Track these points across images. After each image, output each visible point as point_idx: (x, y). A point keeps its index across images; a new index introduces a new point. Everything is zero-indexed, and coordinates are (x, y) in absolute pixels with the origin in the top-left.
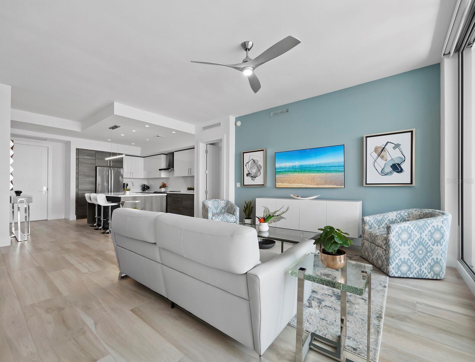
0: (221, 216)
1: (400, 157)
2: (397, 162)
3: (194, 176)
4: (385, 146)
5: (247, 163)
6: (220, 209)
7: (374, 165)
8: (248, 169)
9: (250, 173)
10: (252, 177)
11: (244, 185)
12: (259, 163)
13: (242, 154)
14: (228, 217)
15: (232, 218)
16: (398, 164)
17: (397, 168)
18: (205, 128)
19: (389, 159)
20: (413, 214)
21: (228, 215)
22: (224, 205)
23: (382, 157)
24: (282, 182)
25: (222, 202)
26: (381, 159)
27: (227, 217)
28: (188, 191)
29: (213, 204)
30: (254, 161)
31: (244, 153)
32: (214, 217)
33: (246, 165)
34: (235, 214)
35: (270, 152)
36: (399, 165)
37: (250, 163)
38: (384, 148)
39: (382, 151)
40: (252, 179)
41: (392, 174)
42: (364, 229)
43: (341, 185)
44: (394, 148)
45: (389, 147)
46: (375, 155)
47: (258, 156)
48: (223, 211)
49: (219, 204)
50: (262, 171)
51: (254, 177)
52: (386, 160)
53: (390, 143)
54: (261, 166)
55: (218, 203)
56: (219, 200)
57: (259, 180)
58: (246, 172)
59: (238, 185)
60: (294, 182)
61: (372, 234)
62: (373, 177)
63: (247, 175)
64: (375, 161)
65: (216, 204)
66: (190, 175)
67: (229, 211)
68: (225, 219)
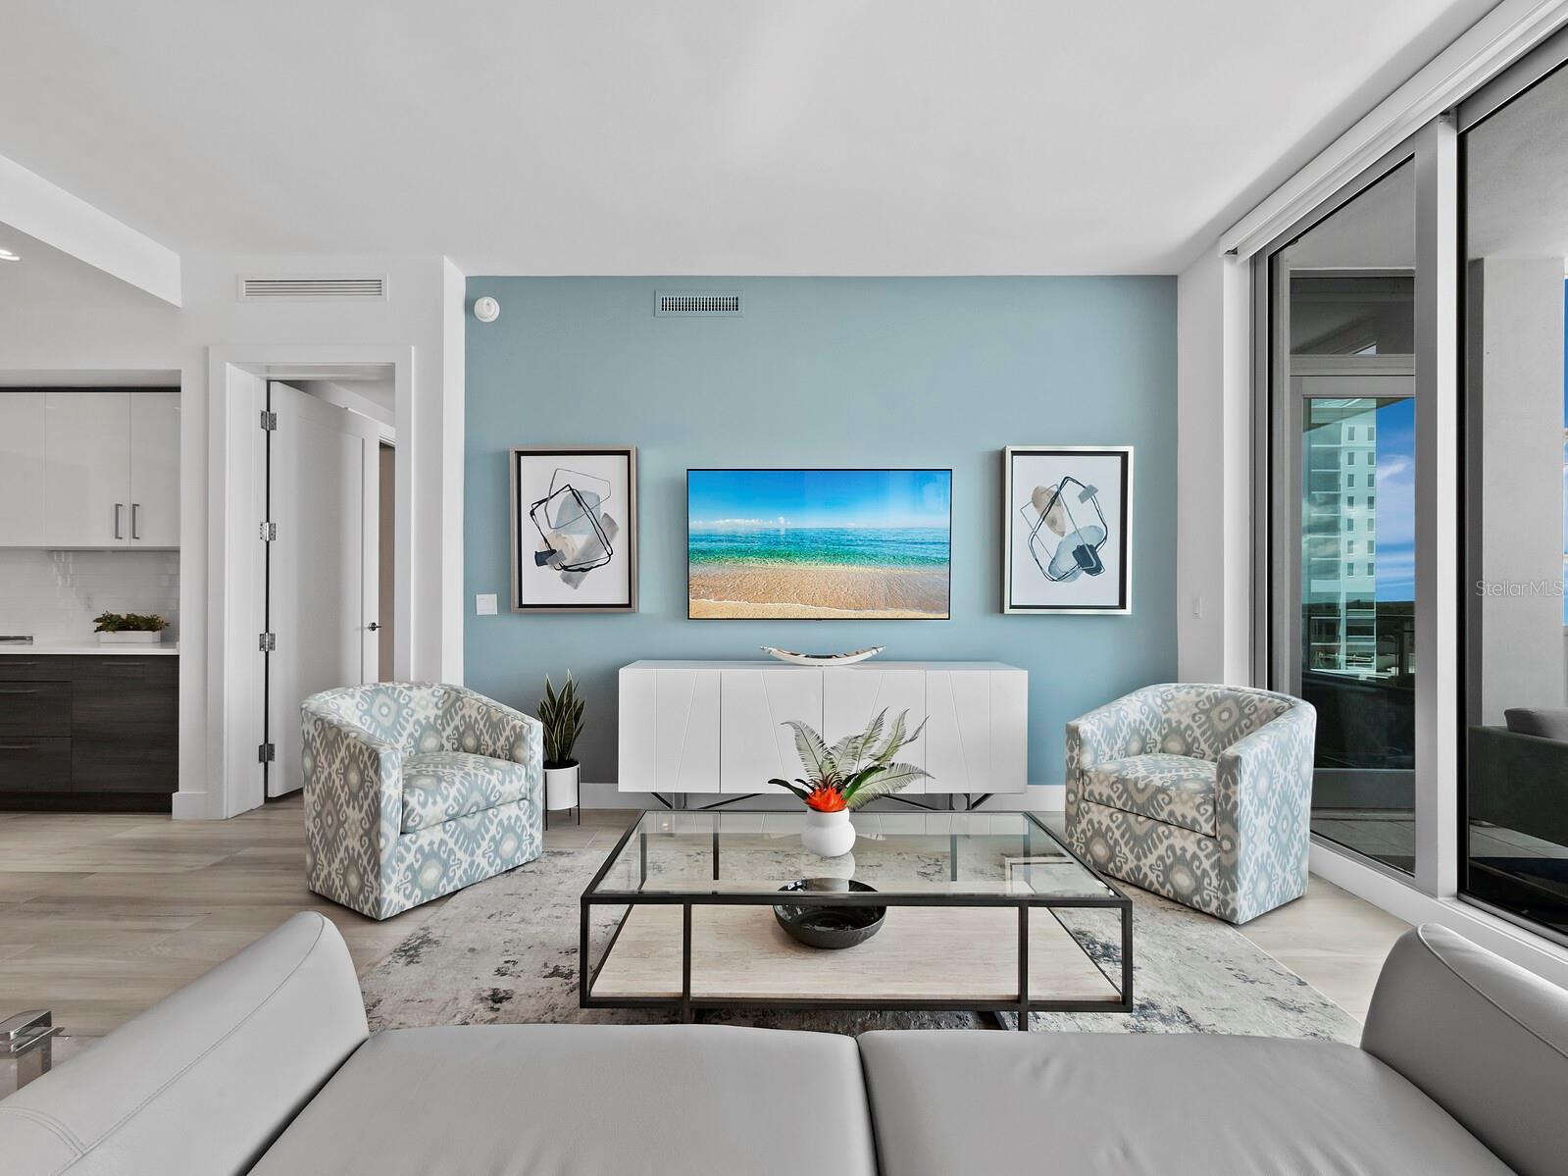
0: (457, 780)
1: (1095, 527)
2: (1090, 540)
3: (177, 551)
4: (1061, 488)
5: (540, 503)
6: (411, 735)
7: (1031, 548)
8: (547, 531)
9: (553, 552)
10: (565, 568)
11: (521, 606)
12: (605, 508)
13: (513, 458)
14: (494, 779)
15: (511, 782)
16: (1091, 547)
17: (1087, 559)
18: (260, 287)
19: (1069, 530)
20: (1178, 701)
21: (486, 765)
22: (432, 712)
23: (1053, 523)
24: (719, 593)
25: (422, 698)
26: (1048, 529)
27: (489, 781)
28: (107, 636)
29: (367, 712)
30: (577, 497)
31: (520, 454)
32: (418, 791)
33: (532, 513)
34: (522, 753)
35: (660, 465)
36: (1093, 549)
37: (554, 506)
38: (1057, 493)
39: (1052, 502)
40: (567, 580)
41: (1076, 577)
42: (1078, 762)
43: (938, 611)
44: (1083, 498)
45: (1070, 493)
46: (1034, 515)
47: (602, 478)
48: (430, 743)
49: (400, 707)
50: (619, 543)
51: (574, 571)
52: (1062, 534)
53: (1073, 480)
54: (612, 523)
55: (396, 701)
56: (399, 687)
57: (604, 585)
58: (532, 544)
59: (487, 604)
60: (767, 595)
61: (1136, 784)
62: (1025, 585)
63: (541, 559)
64: (1034, 533)
65: (385, 710)
66: (127, 542)
67: (470, 742)
68: (481, 791)
